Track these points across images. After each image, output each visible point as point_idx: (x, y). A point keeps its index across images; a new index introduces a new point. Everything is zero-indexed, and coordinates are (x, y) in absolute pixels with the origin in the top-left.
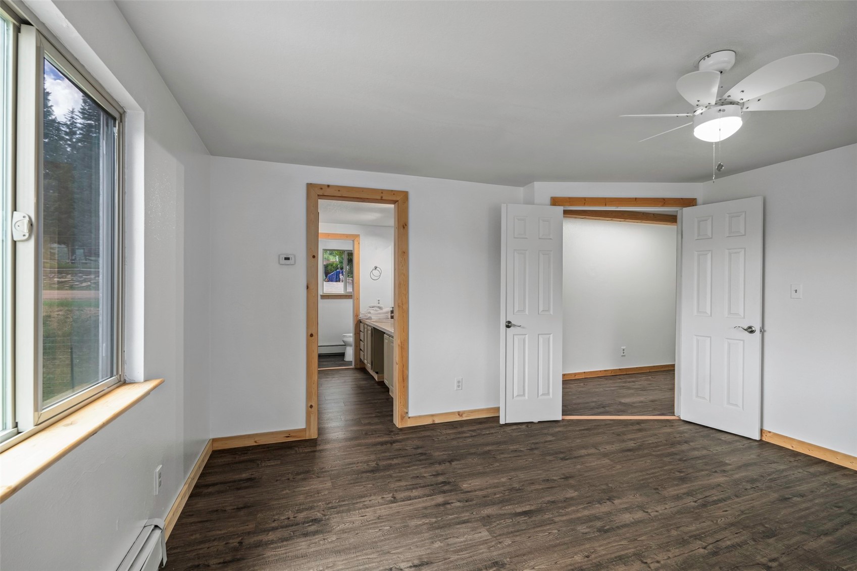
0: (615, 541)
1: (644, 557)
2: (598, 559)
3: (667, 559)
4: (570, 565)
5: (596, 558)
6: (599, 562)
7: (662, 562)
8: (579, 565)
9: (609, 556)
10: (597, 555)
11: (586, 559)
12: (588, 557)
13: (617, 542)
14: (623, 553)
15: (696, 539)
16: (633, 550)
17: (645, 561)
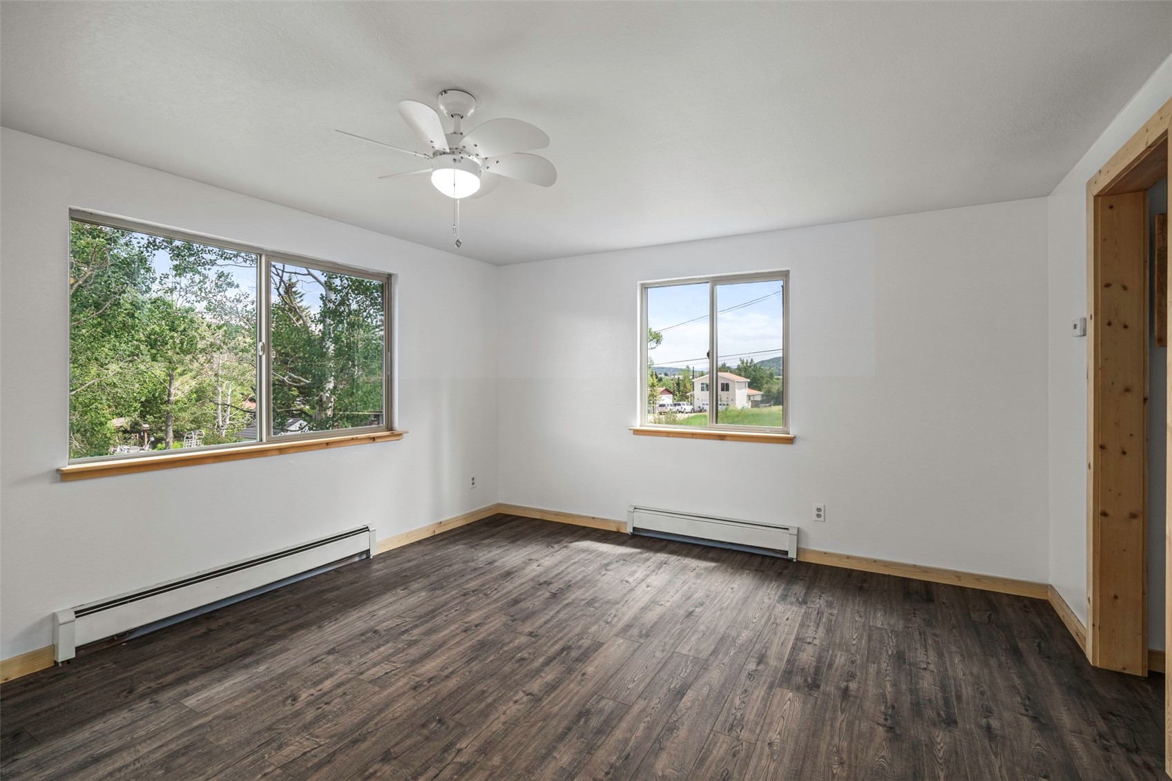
0: (565, 706)
1: (531, 700)
2: (573, 677)
3: (506, 710)
4: (593, 661)
5: (576, 677)
6: (571, 675)
7: (511, 703)
8: (586, 664)
9: (565, 685)
10: (576, 680)
11: (583, 672)
12: (583, 674)
13: (563, 706)
14: (553, 695)
15: (469, 762)
16: (544, 703)
17: (529, 696)
